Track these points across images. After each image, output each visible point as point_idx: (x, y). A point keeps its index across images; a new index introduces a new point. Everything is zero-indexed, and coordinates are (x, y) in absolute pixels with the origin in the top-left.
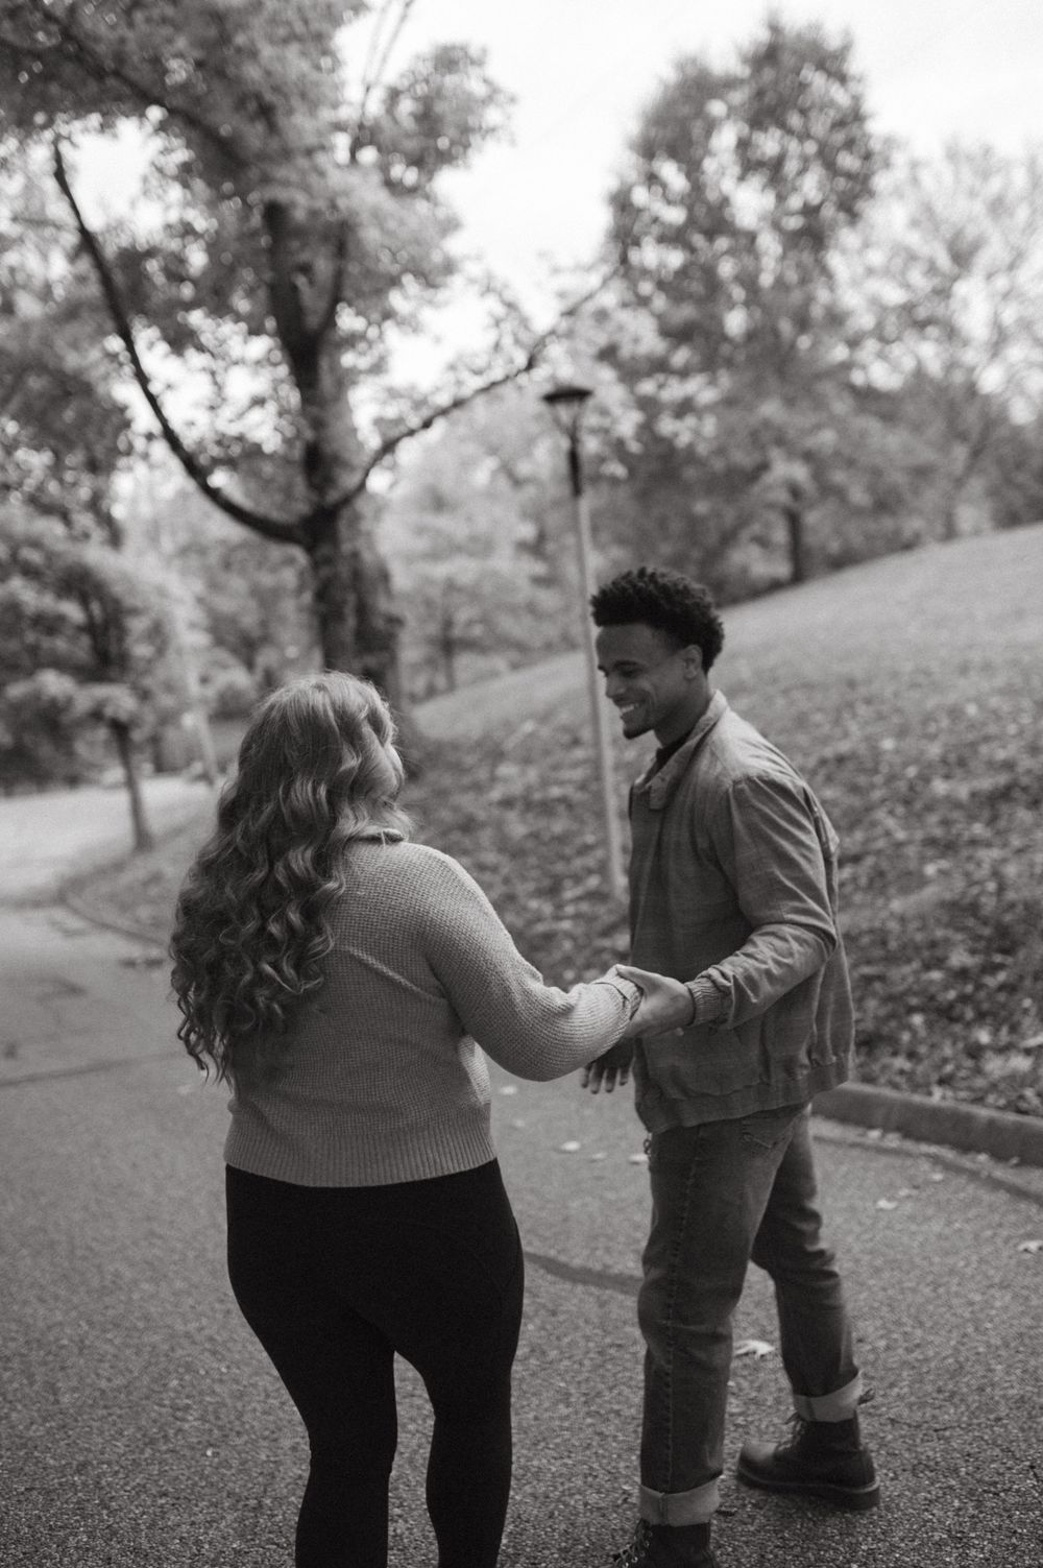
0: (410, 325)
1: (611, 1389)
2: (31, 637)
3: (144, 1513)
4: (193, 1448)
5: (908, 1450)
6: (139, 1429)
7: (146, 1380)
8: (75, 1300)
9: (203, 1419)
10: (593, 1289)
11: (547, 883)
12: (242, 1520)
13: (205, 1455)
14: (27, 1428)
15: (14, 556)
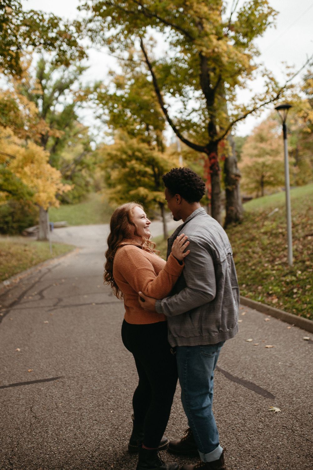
0: (243, 86)
1: (227, 414)
2: (138, 177)
3: (89, 424)
4: (108, 409)
5: (308, 450)
6: (98, 402)
7: (105, 389)
8: (97, 364)
9: (114, 402)
10: (236, 384)
11: (271, 259)
12: (111, 431)
13: (110, 412)
14: (71, 396)
15: (133, 153)
